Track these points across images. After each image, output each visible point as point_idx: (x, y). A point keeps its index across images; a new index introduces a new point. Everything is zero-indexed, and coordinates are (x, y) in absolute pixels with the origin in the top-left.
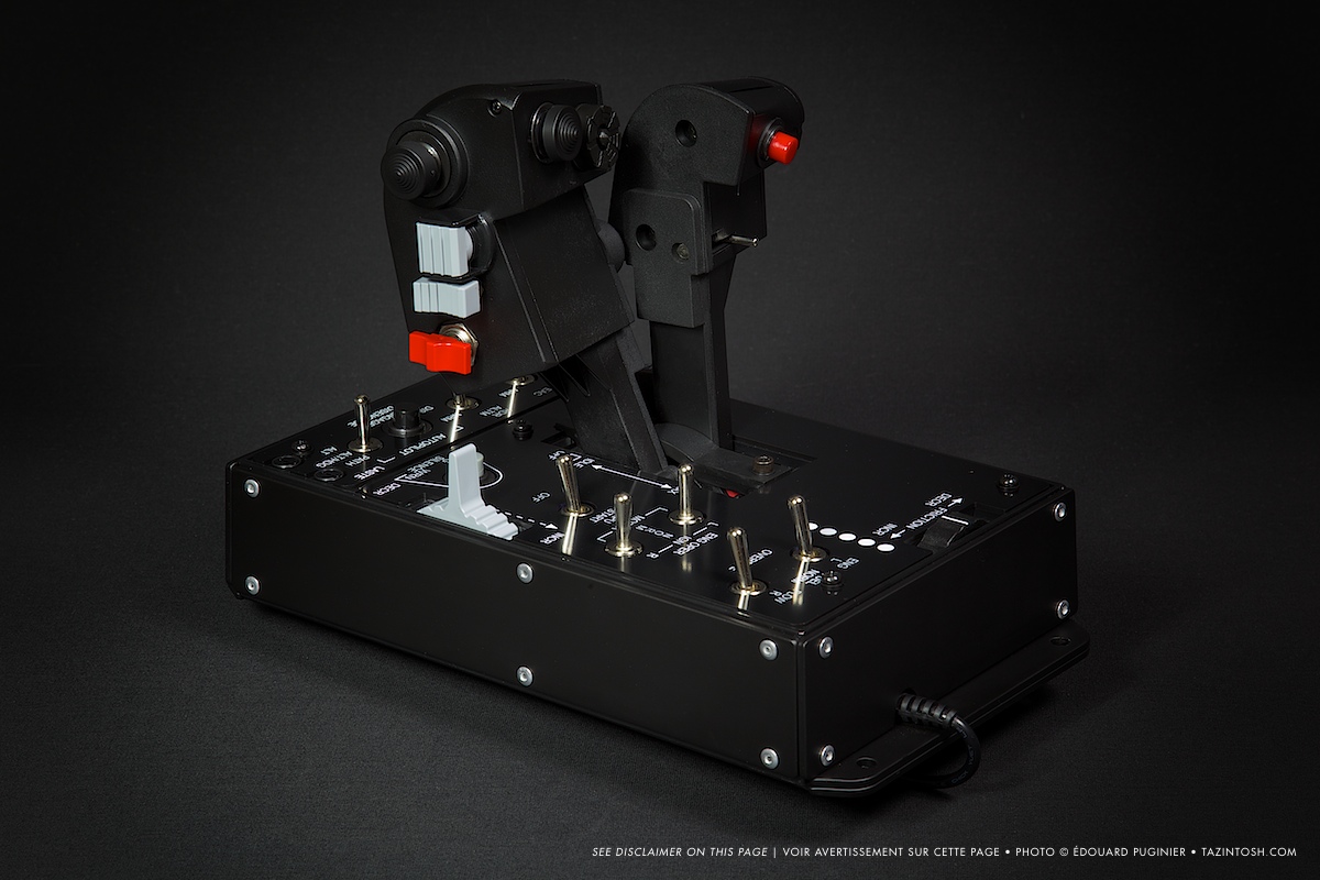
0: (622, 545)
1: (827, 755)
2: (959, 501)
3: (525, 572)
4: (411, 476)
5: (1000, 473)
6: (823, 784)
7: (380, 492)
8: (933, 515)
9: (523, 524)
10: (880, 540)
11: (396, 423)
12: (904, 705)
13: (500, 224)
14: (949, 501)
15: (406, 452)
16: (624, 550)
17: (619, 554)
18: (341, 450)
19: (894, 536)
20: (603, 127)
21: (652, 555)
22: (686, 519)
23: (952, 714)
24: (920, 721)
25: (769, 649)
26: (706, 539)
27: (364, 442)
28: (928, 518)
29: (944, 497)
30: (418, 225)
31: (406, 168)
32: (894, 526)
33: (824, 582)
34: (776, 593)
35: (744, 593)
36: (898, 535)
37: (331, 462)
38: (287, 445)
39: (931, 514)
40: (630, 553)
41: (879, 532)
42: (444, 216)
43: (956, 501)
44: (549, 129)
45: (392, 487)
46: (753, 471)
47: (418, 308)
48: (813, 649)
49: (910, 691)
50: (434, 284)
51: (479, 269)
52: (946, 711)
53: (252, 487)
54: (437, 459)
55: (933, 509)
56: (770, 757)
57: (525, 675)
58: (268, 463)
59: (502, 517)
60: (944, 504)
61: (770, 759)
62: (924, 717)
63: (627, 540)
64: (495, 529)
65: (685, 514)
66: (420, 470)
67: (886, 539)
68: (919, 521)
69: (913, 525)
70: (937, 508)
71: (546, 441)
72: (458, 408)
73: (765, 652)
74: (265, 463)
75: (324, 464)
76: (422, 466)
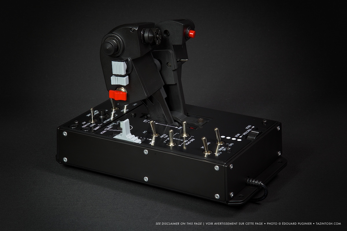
0: (171, 143)
1: (232, 195)
2: (254, 127)
3: (146, 152)
4: (108, 128)
5: (262, 120)
6: (232, 202)
7: (101, 133)
8: (249, 131)
9: (142, 139)
11: (99, 115)
12: (248, 181)
13: (133, 60)
14: (251, 127)
15: (105, 122)
16: (171, 144)
17: (170, 146)
18: (87, 122)
19: (240, 137)
20: (157, 34)
21: (180, 145)
22: (185, 136)
23: (260, 182)
24: (252, 184)
25: (217, 168)
26: (192, 140)
27: (93, 120)
28: (247, 132)
29: (249, 126)
30: (112, 62)
31: (109, 46)
32: (239, 134)
33: (227, 150)
35: (206, 154)
37: (86, 126)
38: (72, 122)
39: (248, 131)
40: (173, 145)
41: (236, 136)
42: (119, 59)
43: (253, 127)
44: (146, 35)
45: (104, 131)
46: (198, 122)
47: (112, 84)
48: (229, 167)
49: (249, 177)
50: (117, 77)
51: (128, 73)
52: (259, 182)
53: (65, 134)
54: (114, 124)
56: (217, 196)
57: (146, 179)
58: (69, 127)
59: (137, 138)
60: (250, 128)
61: (217, 197)
62: (253, 183)
63: (172, 142)
64: (136, 141)
65: (184, 134)
66: (110, 127)
67: (238, 138)
68: (245, 133)
69: (244, 134)
70: (249, 129)
71: (140, 117)
72: (114, 110)
73: (216, 169)
74: (68, 127)
75: (84, 126)
76: (110, 126)
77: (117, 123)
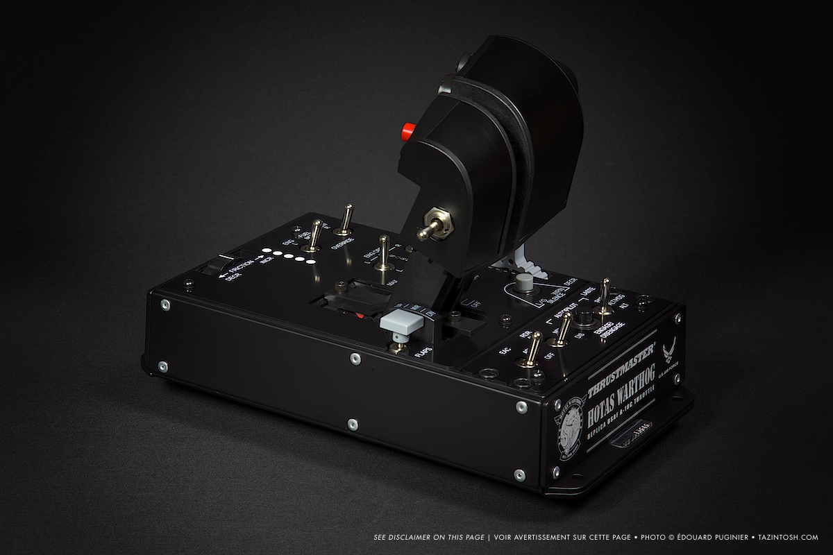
2: (221, 276)
4: (561, 290)
10: (270, 254)
14: (227, 277)
19: (262, 257)
21: (398, 245)
26: (370, 255)
28: (241, 267)
29: (230, 279)
32: (262, 262)
34: (327, 228)
36: (260, 257)
37: (617, 298)
39: (239, 269)
41: (270, 259)
43: (223, 276)
45: (568, 283)
54: (551, 302)
55: (238, 272)
60: (230, 275)
65: (383, 266)
67: (266, 255)
69: (250, 262)
70: (235, 272)
75: (621, 297)
76: (558, 297)
77: (544, 303)
